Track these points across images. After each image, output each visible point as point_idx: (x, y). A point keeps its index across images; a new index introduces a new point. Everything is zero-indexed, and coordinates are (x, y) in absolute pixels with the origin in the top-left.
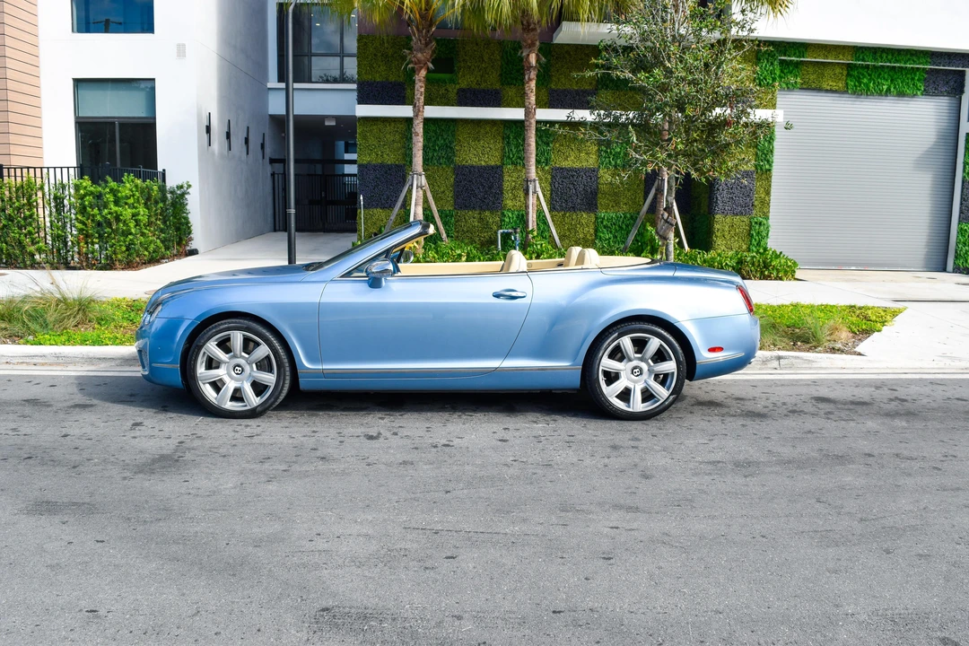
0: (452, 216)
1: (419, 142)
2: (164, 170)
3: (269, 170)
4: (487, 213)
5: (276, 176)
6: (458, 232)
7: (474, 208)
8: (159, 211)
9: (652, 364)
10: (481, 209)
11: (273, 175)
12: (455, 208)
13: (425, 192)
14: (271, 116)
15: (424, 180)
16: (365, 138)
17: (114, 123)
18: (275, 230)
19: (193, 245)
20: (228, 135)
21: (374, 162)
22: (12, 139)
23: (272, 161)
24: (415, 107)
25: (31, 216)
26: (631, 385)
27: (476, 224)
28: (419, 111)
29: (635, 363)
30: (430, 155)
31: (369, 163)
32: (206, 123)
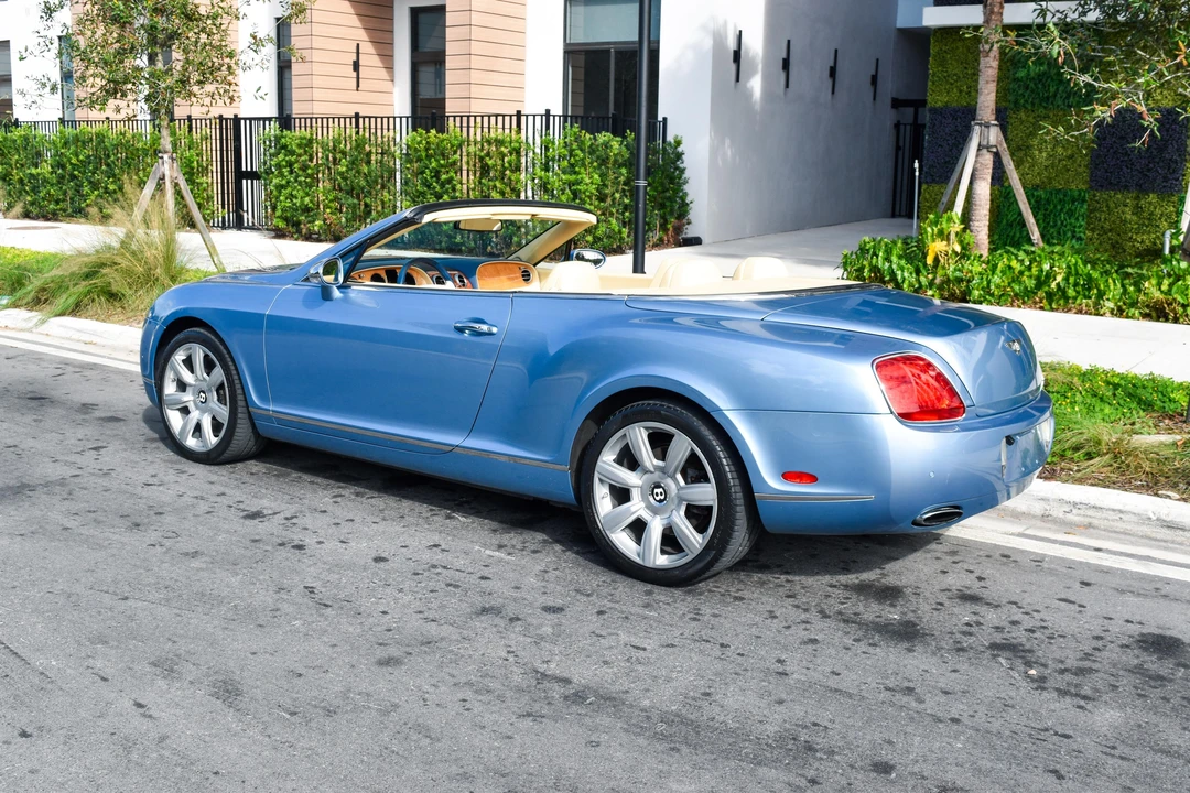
0: (1084, 201)
1: (990, 67)
2: (665, 119)
3: (889, 117)
4: (1152, 197)
5: (902, 127)
6: (1093, 230)
7: (1126, 187)
8: (622, 179)
9: (682, 483)
10: (1143, 190)
11: (897, 126)
12: (1091, 188)
13: (997, 156)
14: (900, 29)
15: (994, 135)
16: (942, 63)
17: (608, 51)
18: (893, 216)
19: (690, 232)
20: (786, 64)
21: (955, 104)
22: (475, 76)
23: (897, 103)
24: (985, 7)
25: (450, 181)
26: (646, 515)
27: (1129, 217)
28: (992, 12)
29: (656, 477)
30: (1052, 90)
31: (946, 106)
32: (732, 45)
